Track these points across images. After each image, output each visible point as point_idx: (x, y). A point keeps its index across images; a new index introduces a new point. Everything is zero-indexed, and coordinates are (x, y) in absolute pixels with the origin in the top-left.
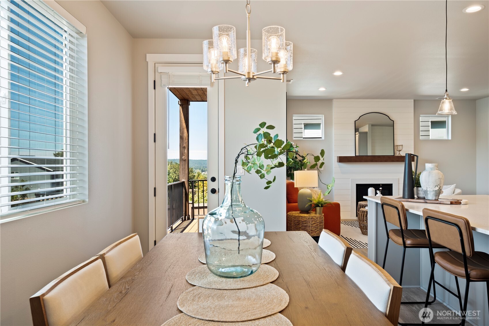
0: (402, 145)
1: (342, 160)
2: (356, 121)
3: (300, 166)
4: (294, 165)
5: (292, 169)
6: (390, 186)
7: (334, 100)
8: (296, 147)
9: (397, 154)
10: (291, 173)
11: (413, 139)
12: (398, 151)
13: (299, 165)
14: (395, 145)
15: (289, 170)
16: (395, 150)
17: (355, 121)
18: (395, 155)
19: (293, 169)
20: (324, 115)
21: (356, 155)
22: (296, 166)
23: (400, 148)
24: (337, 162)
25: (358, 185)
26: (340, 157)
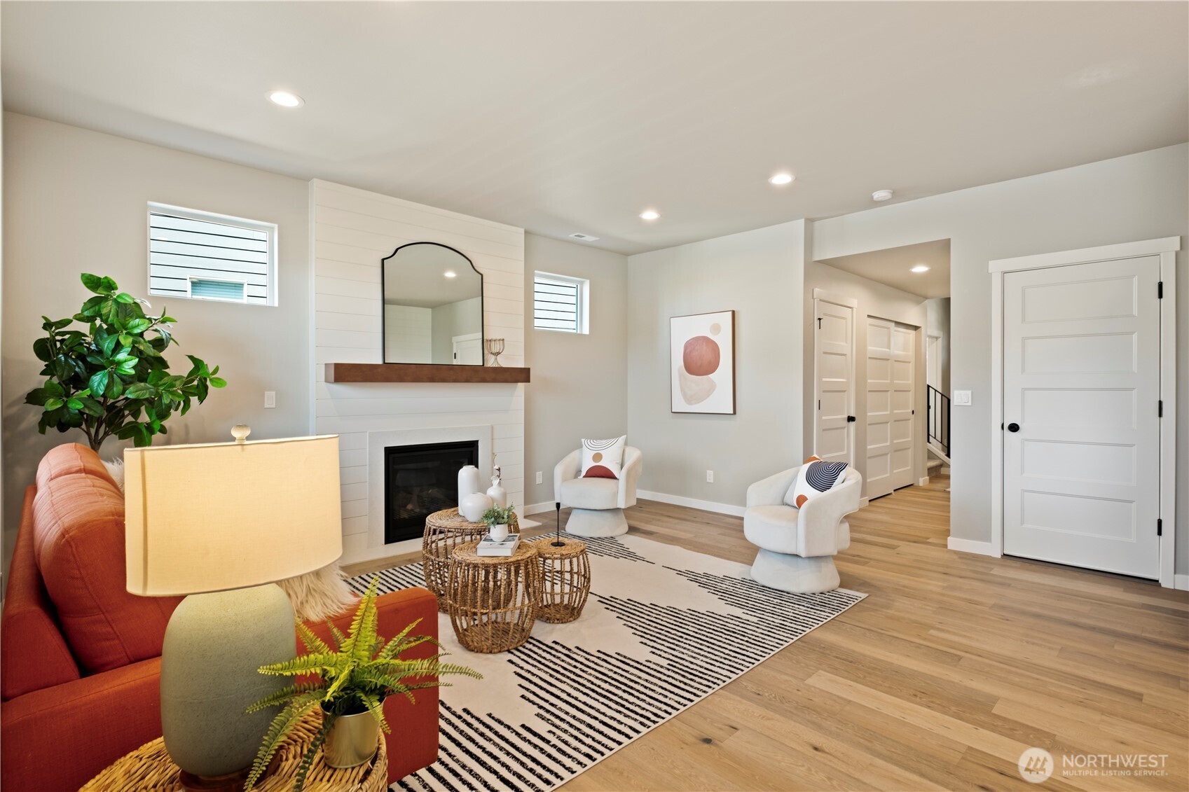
0: (503, 340)
1: (345, 374)
2: (385, 261)
3: (179, 396)
4: (151, 393)
5: (143, 408)
6: (473, 446)
7: (316, 182)
8: (163, 322)
9: (491, 363)
10: (140, 420)
11: (523, 327)
12: (493, 354)
13: (174, 393)
14: (485, 338)
15: (127, 412)
16: (486, 352)
17: (383, 260)
18: (485, 366)
19: (146, 407)
20: (276, 226)
21: (386, 362)
22: (160, 397)
23: (496, 347)
24: (327, 381)
25: (389, 452)
26: (337, 366)
